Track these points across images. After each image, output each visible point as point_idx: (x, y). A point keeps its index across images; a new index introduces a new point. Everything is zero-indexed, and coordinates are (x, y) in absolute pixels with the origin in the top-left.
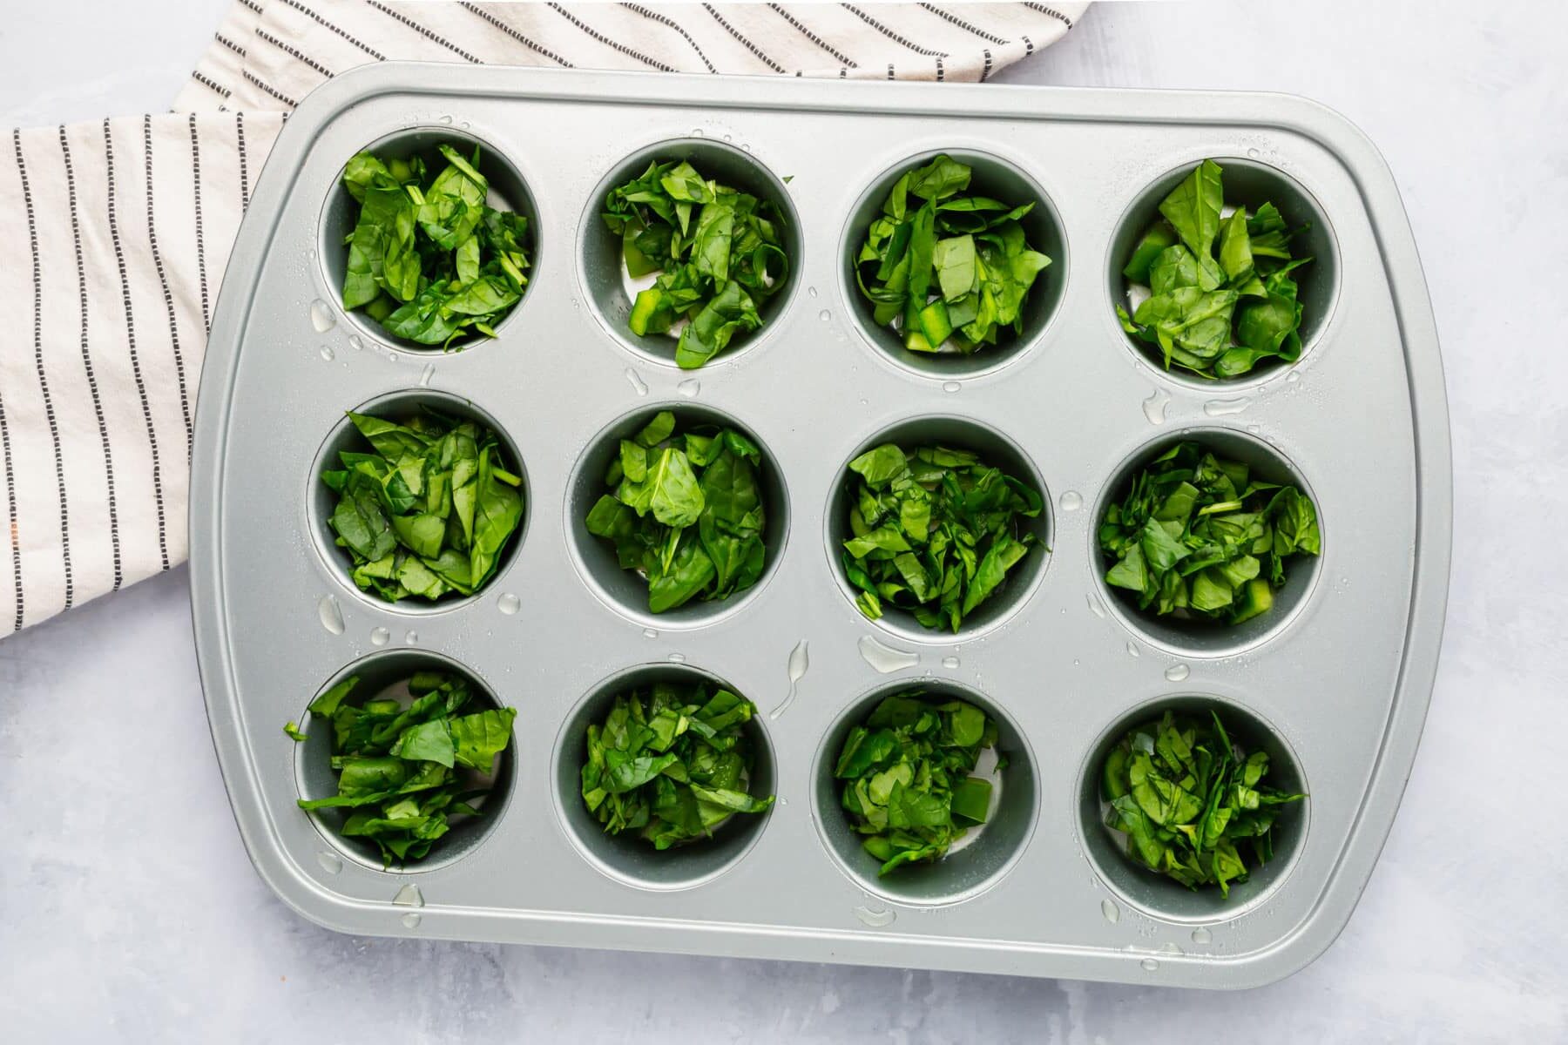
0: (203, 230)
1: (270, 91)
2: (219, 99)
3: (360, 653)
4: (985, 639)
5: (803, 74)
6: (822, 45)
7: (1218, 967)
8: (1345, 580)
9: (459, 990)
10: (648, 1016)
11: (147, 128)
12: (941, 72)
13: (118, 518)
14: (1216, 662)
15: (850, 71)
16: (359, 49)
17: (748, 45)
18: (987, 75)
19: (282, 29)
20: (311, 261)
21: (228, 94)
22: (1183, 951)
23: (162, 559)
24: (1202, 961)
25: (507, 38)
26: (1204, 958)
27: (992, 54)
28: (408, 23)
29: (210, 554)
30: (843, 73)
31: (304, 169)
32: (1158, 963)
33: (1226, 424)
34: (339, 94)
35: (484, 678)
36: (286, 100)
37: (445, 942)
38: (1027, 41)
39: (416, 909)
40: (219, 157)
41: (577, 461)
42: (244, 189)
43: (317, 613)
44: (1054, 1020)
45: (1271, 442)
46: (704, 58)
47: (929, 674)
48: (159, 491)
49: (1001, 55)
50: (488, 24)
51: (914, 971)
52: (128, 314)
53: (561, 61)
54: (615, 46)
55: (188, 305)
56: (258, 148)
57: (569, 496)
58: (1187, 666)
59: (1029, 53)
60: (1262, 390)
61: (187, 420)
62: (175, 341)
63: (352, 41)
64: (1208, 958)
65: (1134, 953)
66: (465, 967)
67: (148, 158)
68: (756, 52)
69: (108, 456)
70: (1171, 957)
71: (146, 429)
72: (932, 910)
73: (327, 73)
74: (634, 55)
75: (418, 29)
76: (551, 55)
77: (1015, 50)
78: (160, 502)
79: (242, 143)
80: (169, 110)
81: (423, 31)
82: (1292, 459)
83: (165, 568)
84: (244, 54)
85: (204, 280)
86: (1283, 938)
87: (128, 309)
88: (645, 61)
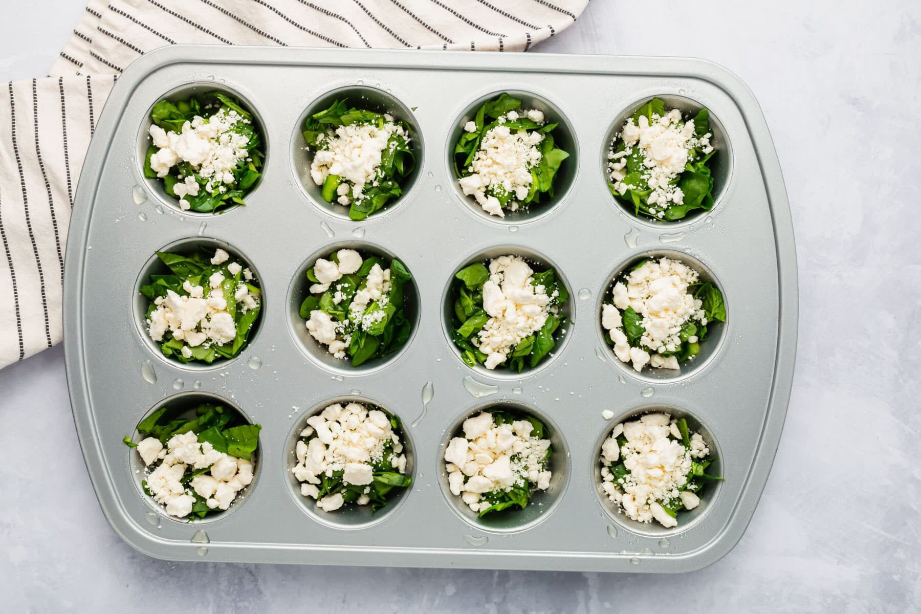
0: (68, 145)
1: (106, 63)
2: (76, 68)
3: (166, 395)
4: (537, 376)
5: (421, 48)
6: (432, 30)
7: (674, 561)
8: (741, 336)
9: (231, 590)
10: (344, 601)
11: (34, 87)
12: (502, 46)
13: (21, 317)
14: (669, 385)
15: (449, 46)
16: (158, 36)
17: (388, 30)
18: (528, 47)
19: (114, 27)
20: (132, 163)
21: (82, 65)
22: (654, 552)
23: (47, 341)
24: (664, 558)
25: (247, 29)
26: (666, 556)
27: (530, 35)
28: (187, 21)
29: (76, 338)
30: (445, 47)
31: (127, 109)
32: (640, 560)
33: (672, 247)
34: (148, 64)
35: (241, 407)
36: (116, 68)
37: (222, 563)
38: (551, 28)
39: (205, 545)
40: (77, 102)
41: (293, 277)
42: (92, 120)
43: (140, 371)
44: (581, 594)
45: (697, 257)
46: (362, 38)
47: (504, 398)
48: (44, 300)
49: (536, 36)
50: (235, 21)
51: (499, 571)
52: (25, 196)
53: (278, 41)
54: (310, 32)
55: (59, 190)
56: (100, 97)
57: (289, 298)
58: (653, 388)
59: (552, 35)
60: (692, 228)
61: (61, 258)
62: (52, 211)
63: (154, 32)
64: (668, 556)
65: (626, 555)
66: (235, 576)
67: (35, 104)
68: (393, 34)
69: (14, 280)
70: (647, 556)
71: (36, 264)
72: (510, 535)
73: (139, 51)
74: (321, 37)
75: (193, 24)
76: (272, 38)
77: (544, 33)
78: (45, 307)
79: (90, 94)
80: (47, 75)
81: (196, 25)
82: (710, 267)
83: (49, 346)
84: (91, 42)
85: (68, 175)
86: (710, 542)
87: (24, 193)
88: (328, 41)
